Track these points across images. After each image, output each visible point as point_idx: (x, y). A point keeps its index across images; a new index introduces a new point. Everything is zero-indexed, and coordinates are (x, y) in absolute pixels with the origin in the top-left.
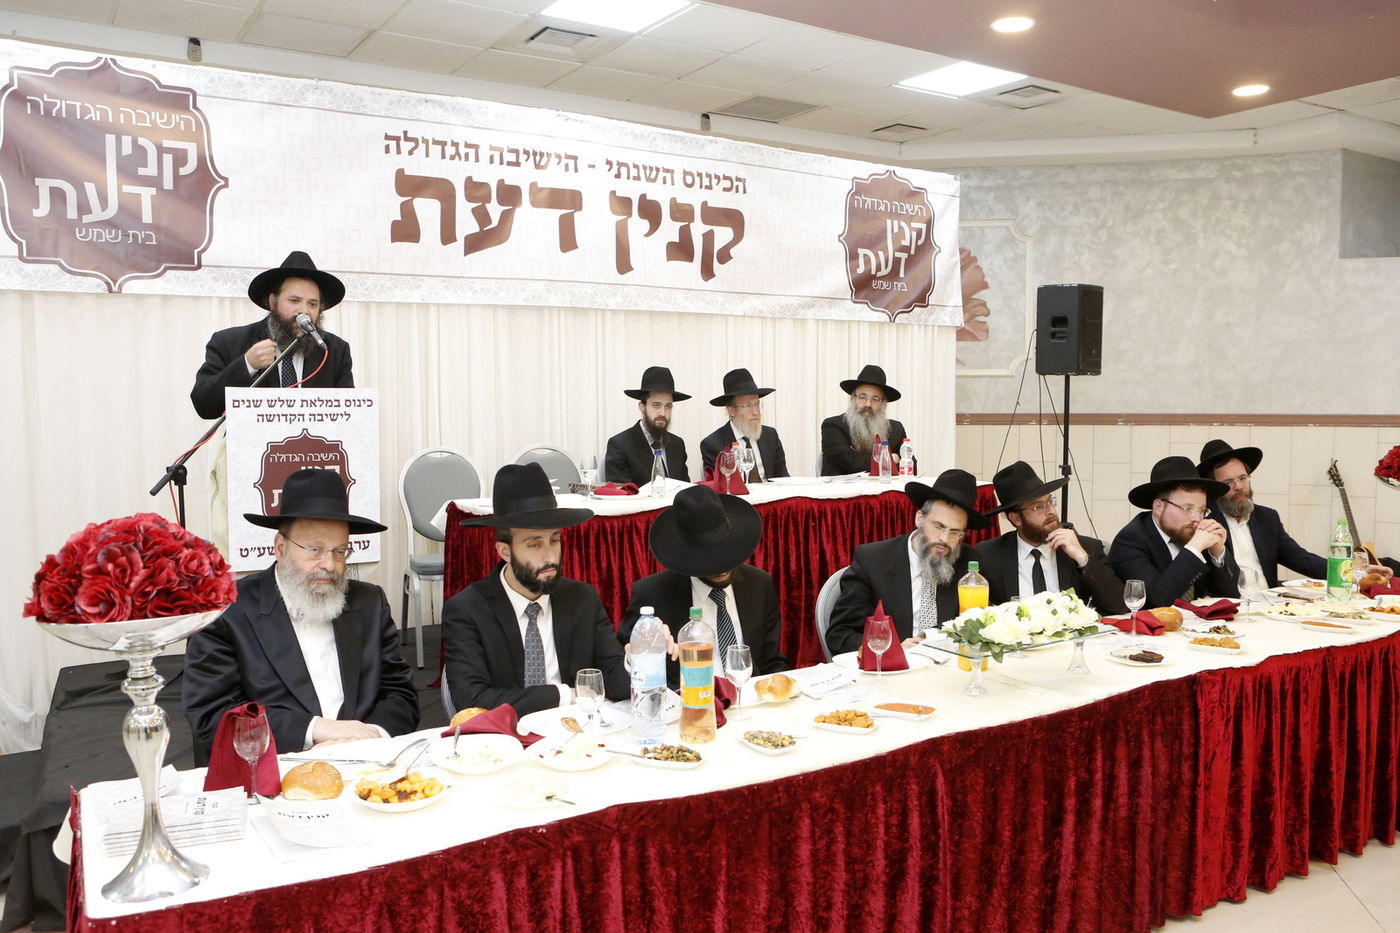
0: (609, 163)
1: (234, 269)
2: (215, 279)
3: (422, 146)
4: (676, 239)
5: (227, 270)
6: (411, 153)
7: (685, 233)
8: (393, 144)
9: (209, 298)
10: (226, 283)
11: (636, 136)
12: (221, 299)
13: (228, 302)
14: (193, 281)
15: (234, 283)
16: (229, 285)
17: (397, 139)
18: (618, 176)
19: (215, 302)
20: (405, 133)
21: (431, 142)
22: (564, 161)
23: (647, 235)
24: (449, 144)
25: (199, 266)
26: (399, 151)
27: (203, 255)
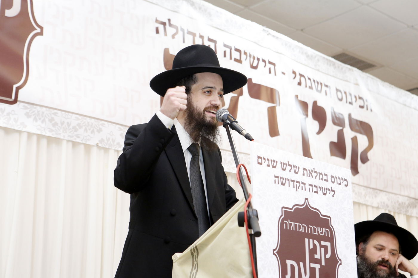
0: (294, 72)
1: (44, 108)
2: (28, 115)
3: (180, 33)
4: (336, 140)
5: (38, 108)
6: (173, 36)
7: (340, 134)
8: (161, 27)
9: (20, 132)
10: (36, 121)
11: (308, 56)
12: (30, 135)
13: (35, 138)
14: (8, 114)
15: (42, 122)
16: (39, 122)
17: (164, 24)
18: (300, 84)
19: (25, 136)
20: (169, 20)
21: (186, 32)
22: (268, 65)
23: (319, 133)
24: (198, 35)
25: (15, 101)
26: (166, 34)
27: (20, 91)
